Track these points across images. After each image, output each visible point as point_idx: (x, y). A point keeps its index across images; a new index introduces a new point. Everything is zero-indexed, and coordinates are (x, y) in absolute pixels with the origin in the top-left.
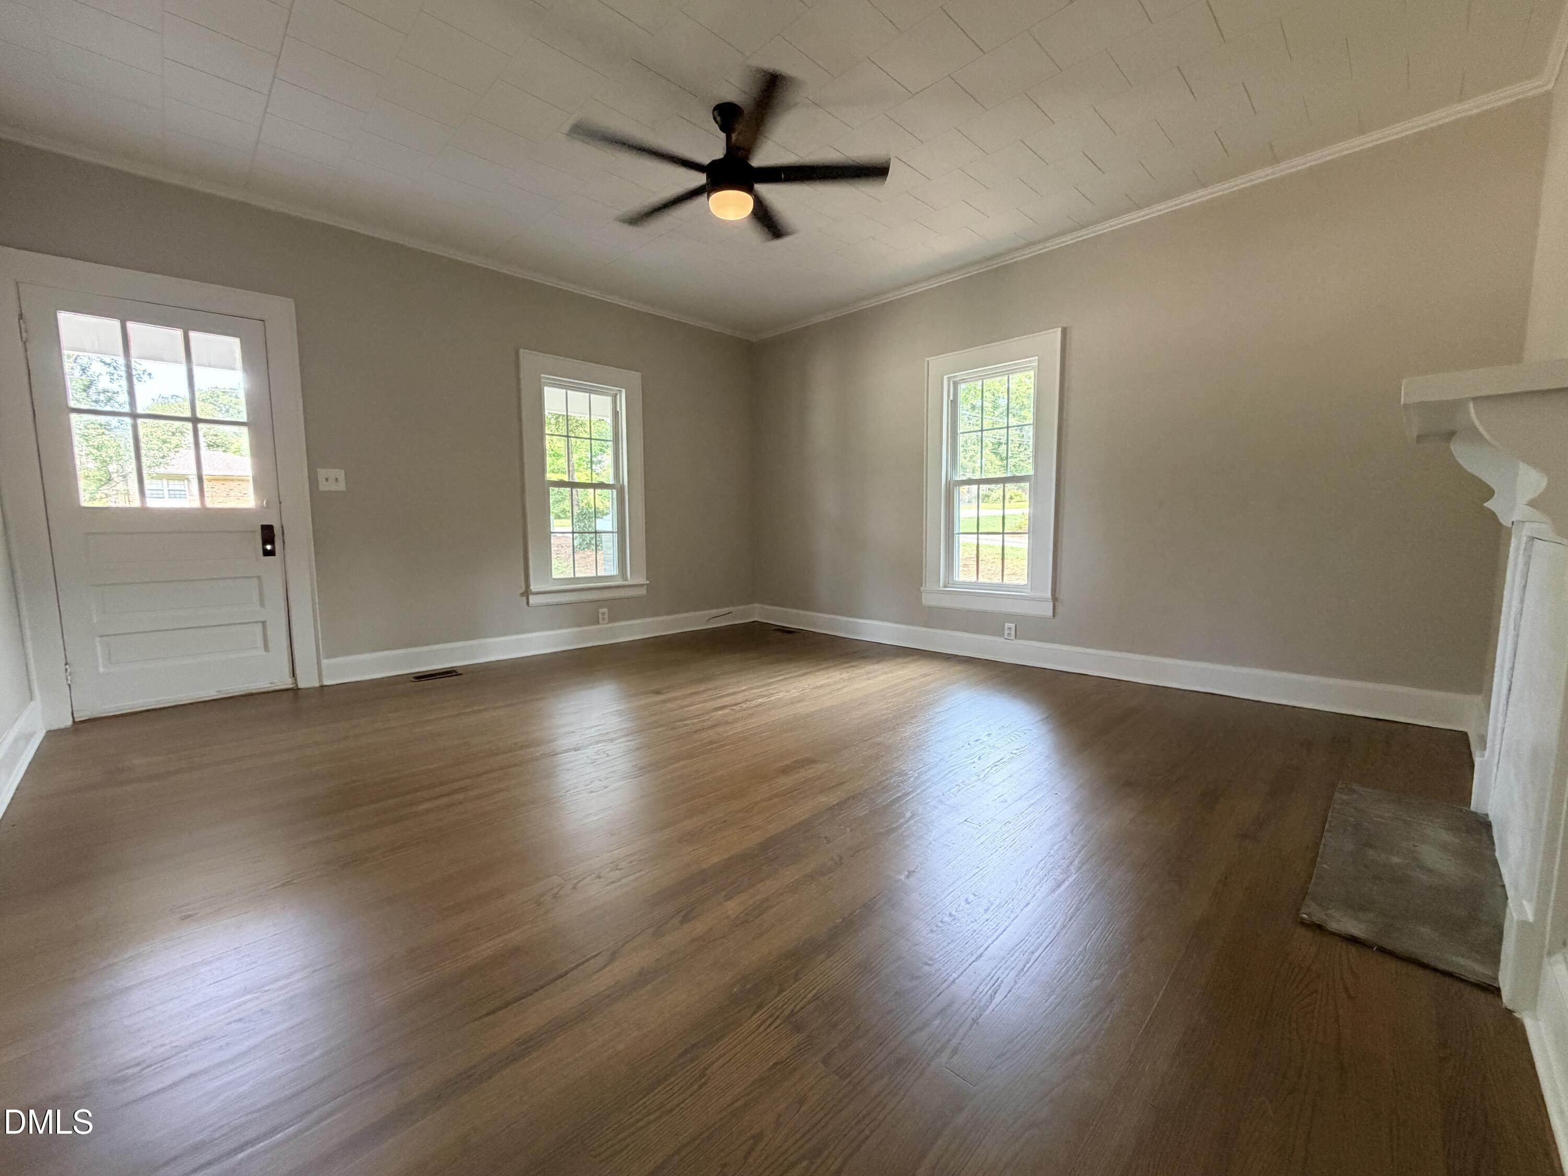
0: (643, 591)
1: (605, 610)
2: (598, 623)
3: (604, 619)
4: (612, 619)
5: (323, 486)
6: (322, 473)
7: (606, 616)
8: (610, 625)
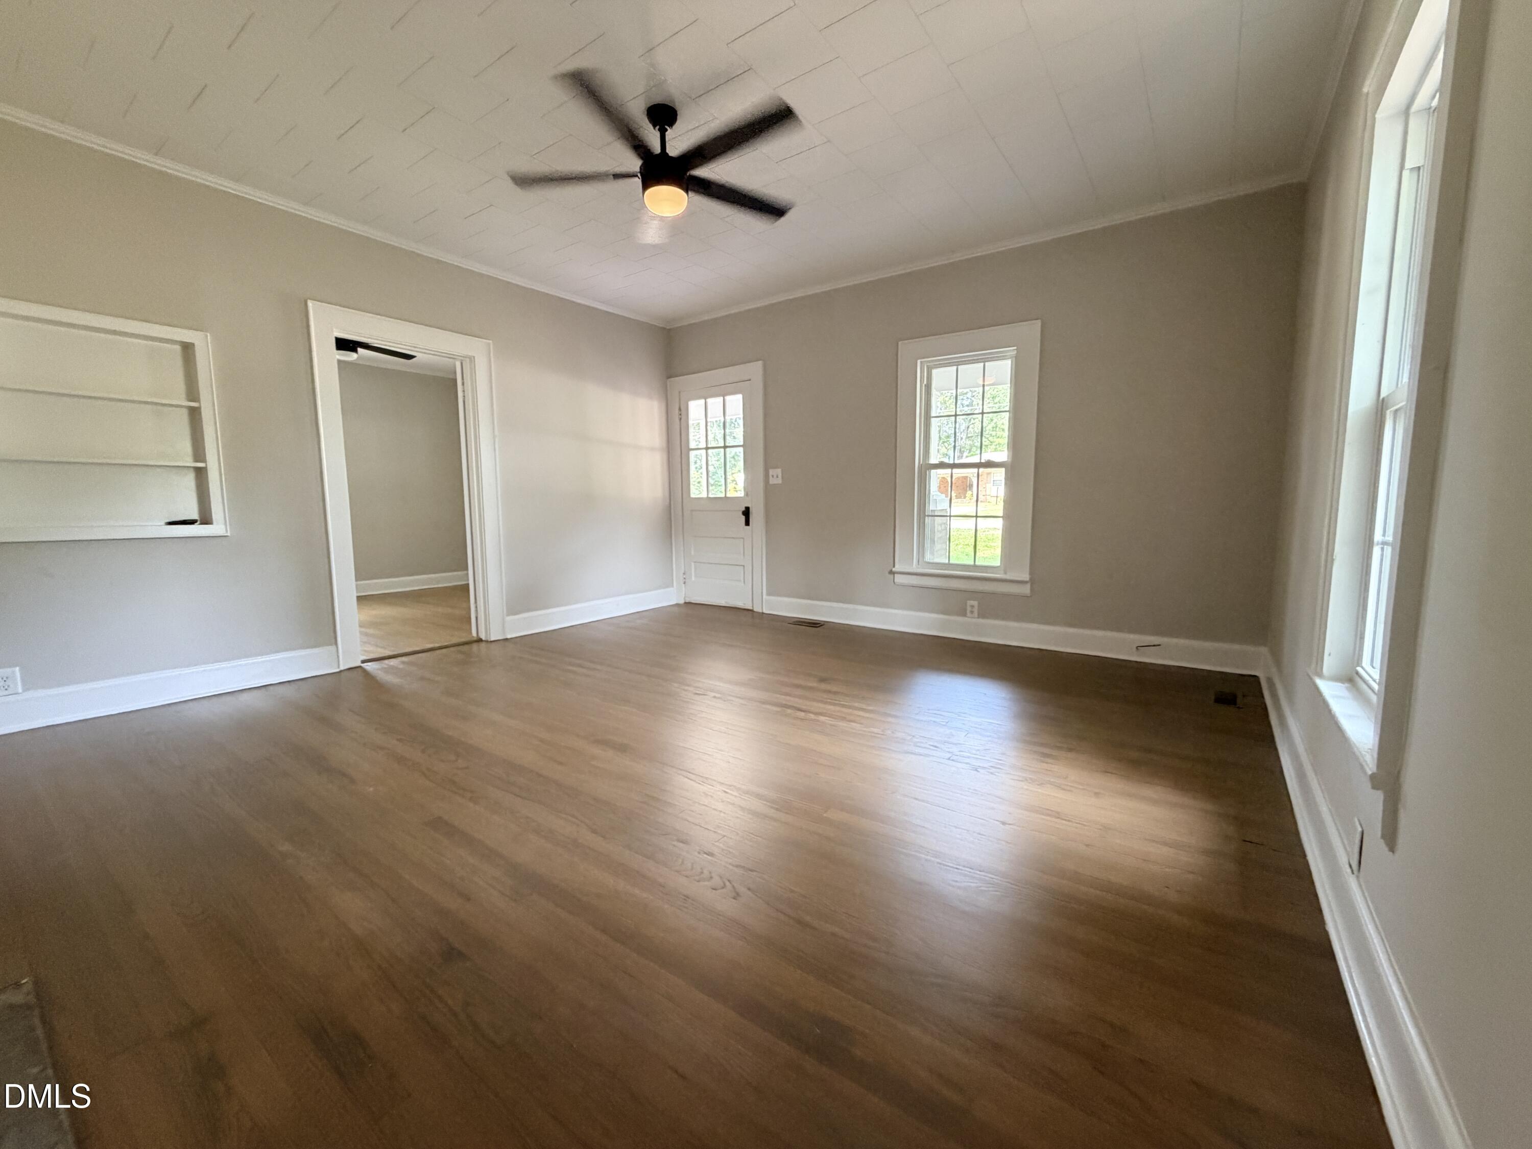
0: (1026, 590)
1: (975, 603)
2: (965, 615)
3: (972, 612)
4: (982, 615)
5: (772, 481)
6: (771, 472)
7: (976, 610)
8: (981, 621)
